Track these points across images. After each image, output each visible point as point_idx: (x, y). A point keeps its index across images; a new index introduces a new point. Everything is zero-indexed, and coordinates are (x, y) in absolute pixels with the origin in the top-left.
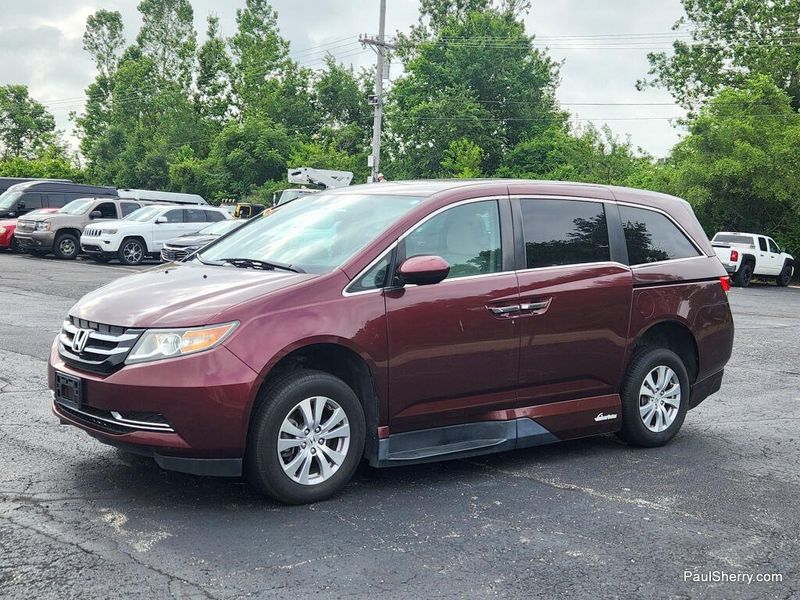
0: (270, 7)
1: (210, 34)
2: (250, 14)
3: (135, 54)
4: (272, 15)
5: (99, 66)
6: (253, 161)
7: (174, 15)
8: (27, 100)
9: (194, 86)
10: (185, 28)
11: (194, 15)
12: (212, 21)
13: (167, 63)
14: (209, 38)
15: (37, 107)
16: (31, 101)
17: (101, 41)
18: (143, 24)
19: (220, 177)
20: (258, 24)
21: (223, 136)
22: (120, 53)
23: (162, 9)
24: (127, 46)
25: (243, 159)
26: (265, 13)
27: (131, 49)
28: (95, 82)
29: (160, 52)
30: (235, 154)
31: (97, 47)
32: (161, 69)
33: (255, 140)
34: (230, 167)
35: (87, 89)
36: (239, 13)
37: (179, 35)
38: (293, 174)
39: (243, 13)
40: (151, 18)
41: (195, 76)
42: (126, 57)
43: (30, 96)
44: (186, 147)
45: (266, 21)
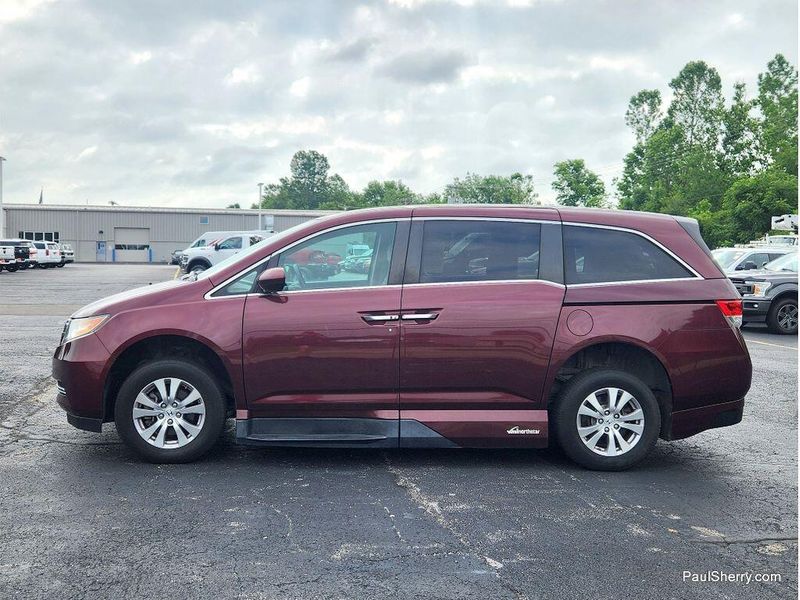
0: (792, 68)
1: (735, 98)
2: (771, 76)
3: (669, 124)
4: (794, 74)
5: (639, 137)
6: (760, 211)
7: (703, 86)
8: (583, 171)
9: (719, 147)
10: (714, 96)
11: (722, 83)
12: (738, 87)
13: (696, 130)
14: (735, 103)
15: (591, 175)
16: (586, 171)
17: (642, 116)
18: (674, 98)
19: (730, 226)
20: (779, 84)
21: (733, 190)
22: (655, 124)
23: (692, 83)
24: (662, 118)
25: (751, 211)
26: (787, 74)
27: (665, 120)
28: (632, 151)
29: (689, 120)
30: (742, 205)
31: (638, 122)
32: (689, 134)
33: (764, 192)
34: (739, 217)
35: (625, 158)
36: (760, 77)
37: (706, 102)
38: (777, 222)
39: (764, 76)
40: (681, 91)
41: (721, 138)
42: (661, 127)
43: (586, 167)
44: (705, 201)
45: (788, 81)
